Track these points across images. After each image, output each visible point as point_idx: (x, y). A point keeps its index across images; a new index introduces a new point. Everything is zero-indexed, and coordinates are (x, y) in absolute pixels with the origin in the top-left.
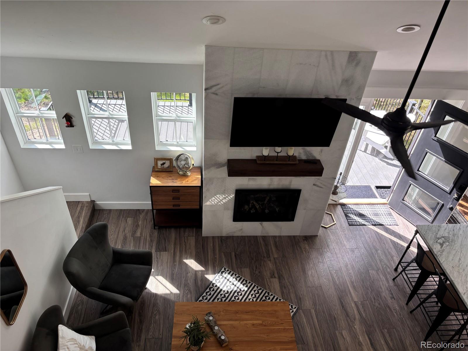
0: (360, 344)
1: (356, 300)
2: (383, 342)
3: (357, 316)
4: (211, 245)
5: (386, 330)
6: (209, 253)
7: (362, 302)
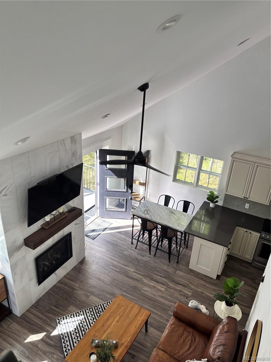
0: (154, 287)
1: (133, 271)
2: (160, 277)
3: (141, 277)
4: (32, 316)
5: (155, 272)
6: (37, 322)
7: (136, 269)
